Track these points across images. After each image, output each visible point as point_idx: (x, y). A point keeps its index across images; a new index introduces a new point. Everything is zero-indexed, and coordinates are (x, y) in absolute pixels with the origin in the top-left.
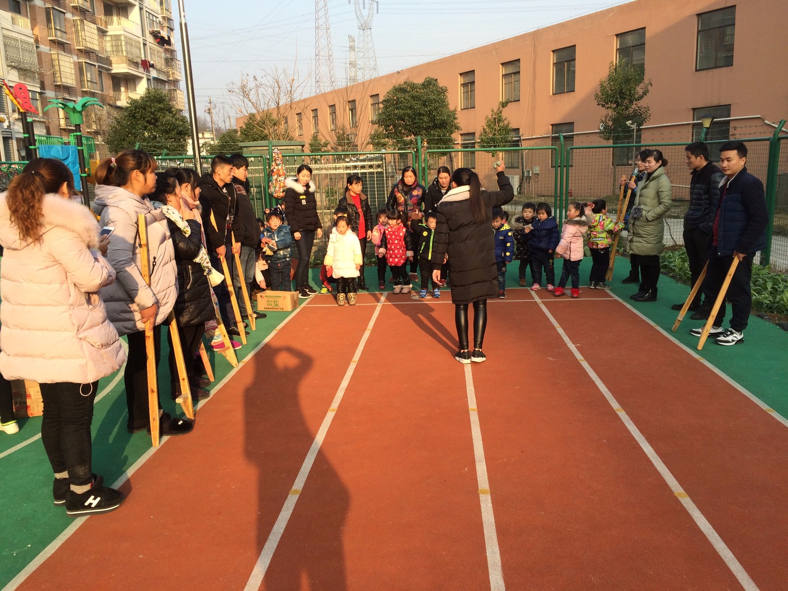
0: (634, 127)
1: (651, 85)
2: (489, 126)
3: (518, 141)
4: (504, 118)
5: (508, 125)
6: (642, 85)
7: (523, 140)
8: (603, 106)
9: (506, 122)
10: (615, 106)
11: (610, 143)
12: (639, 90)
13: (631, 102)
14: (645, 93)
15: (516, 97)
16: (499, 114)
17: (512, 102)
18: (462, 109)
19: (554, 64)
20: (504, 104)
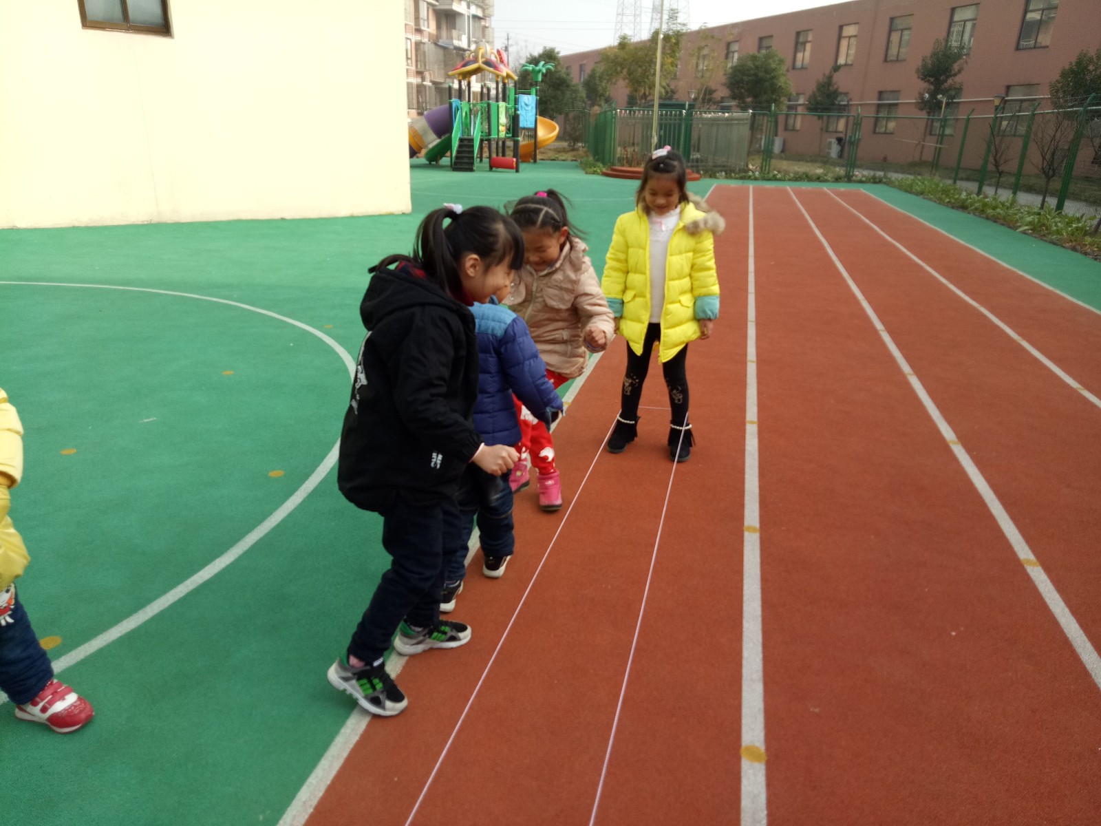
0: (944, 100)
1: (967, 63)
2: (819, 90)
3: (844, 105)
4: (834, 82)
5: (837, 89)
6: (959, 62)
7: (851, 105)
8: (922, 79)
9: (836, 86)
10: (932, 80)
11: (924, 115)
12: (956, 67)
13: (948, 77)
14: (960, 71)
15: (849, 62)
16: (830, 78)
17: (846, 65)
18: (794, 68)
19: (890, 31)
20: (837, 68)
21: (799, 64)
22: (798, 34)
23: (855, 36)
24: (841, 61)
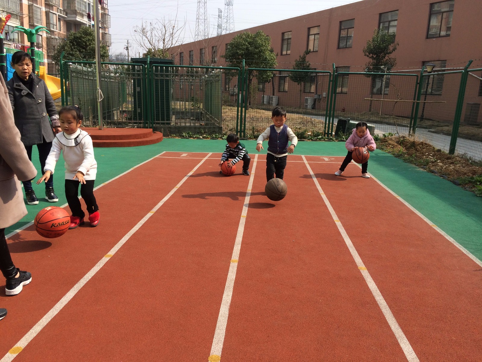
0: (385, 70)
1: (398, 45)
2: (297, 66)
3: (314, 76)
4: (307, 61)
5: (309, 66)
6: (393, 45)
7: (318, 76)
8: (368, 56)
9: (308, 64)
10: (375, 56)
12: (391, 48)
13: (385, 55)
14: (394, 50)
15: (316, 49)
16: (304, 58)
17: (313, 51)
18: (282, 54)
19: (340, 29)
20: (308, 52)
21: (284, 53)
22: (283, 34)
23: (318, 34)
24: (311, 48)
